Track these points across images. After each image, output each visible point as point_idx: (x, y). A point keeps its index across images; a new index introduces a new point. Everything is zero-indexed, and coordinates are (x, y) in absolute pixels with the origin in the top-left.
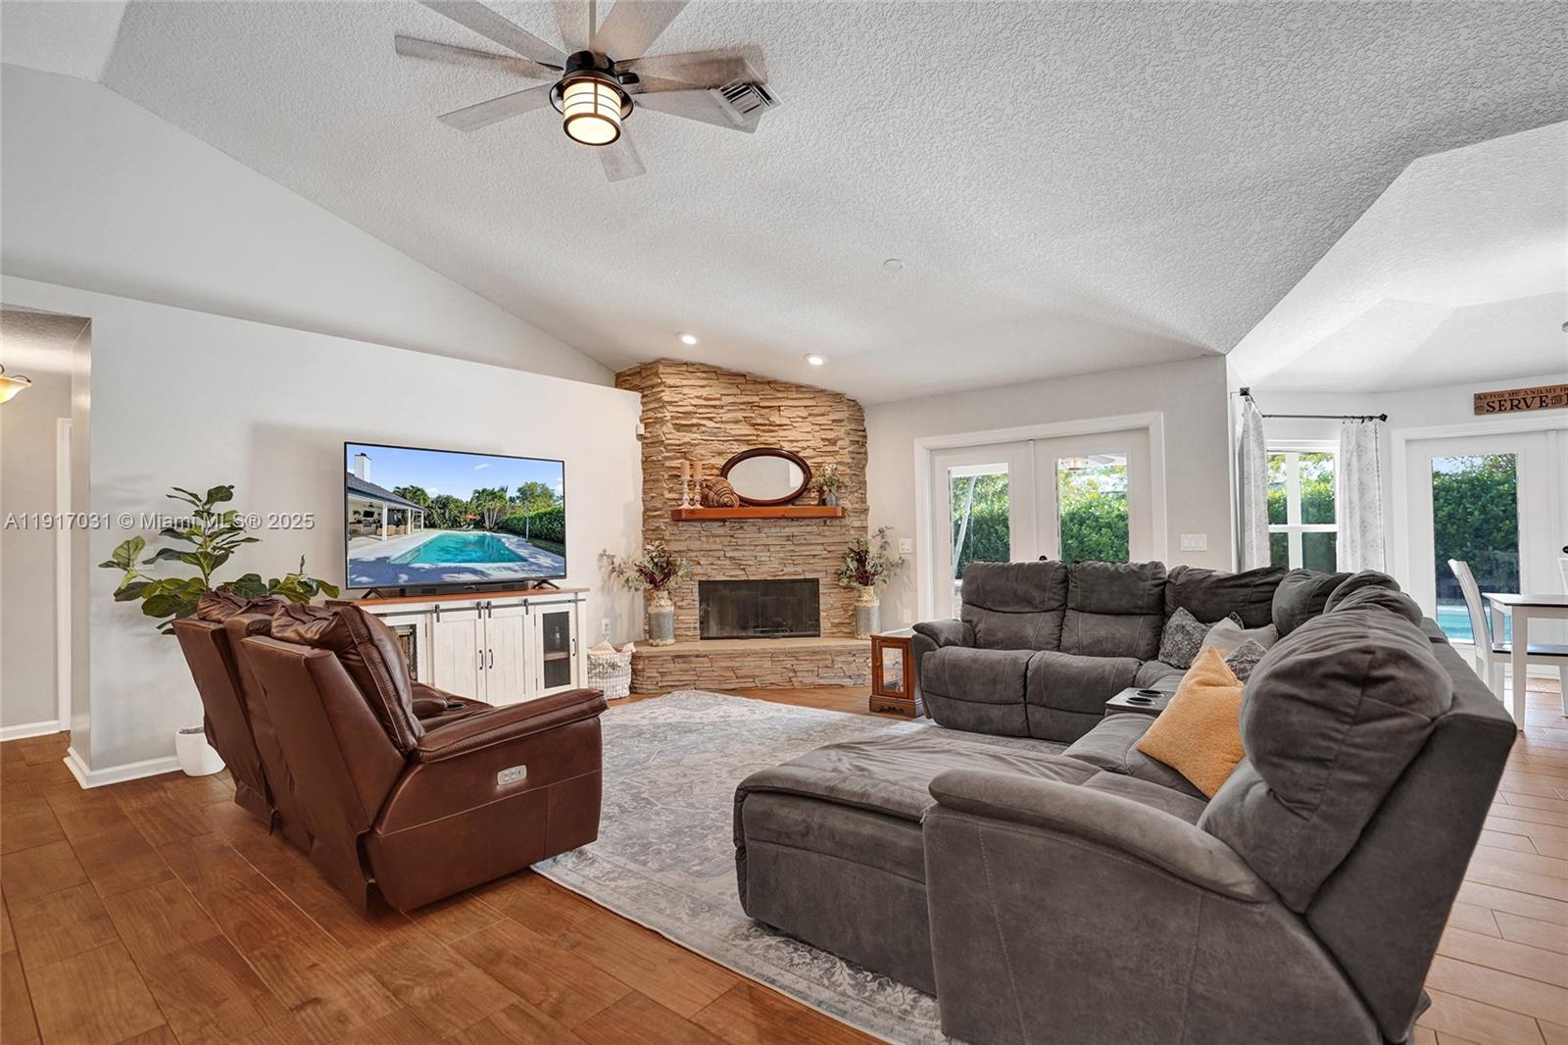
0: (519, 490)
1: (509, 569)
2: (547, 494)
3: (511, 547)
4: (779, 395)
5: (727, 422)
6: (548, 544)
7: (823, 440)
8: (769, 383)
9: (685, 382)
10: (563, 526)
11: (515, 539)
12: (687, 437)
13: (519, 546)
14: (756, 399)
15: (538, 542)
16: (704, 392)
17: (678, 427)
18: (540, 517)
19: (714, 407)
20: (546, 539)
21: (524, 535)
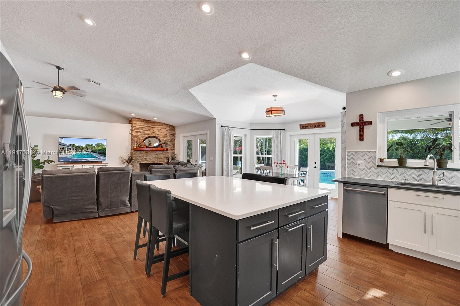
0: (96, 144)
1: (93, 159)
2: (102, 145)
3: (94, 155)
4: (155, 125)
5: (145, 131)
6: (103, 155)
7: (164, 134)
8: (153, 122)
9: (137, 122)
10: (106, 151)
11: (95, 154)
12: (137, 134)
13: (96, 155)
14: (151, 126)
15: (100, 154)
16: (141, 124)
17: (136, 132)
18: (101, 149)
19: (143, 127)
20: (102, 154)
21: (97, 153)
